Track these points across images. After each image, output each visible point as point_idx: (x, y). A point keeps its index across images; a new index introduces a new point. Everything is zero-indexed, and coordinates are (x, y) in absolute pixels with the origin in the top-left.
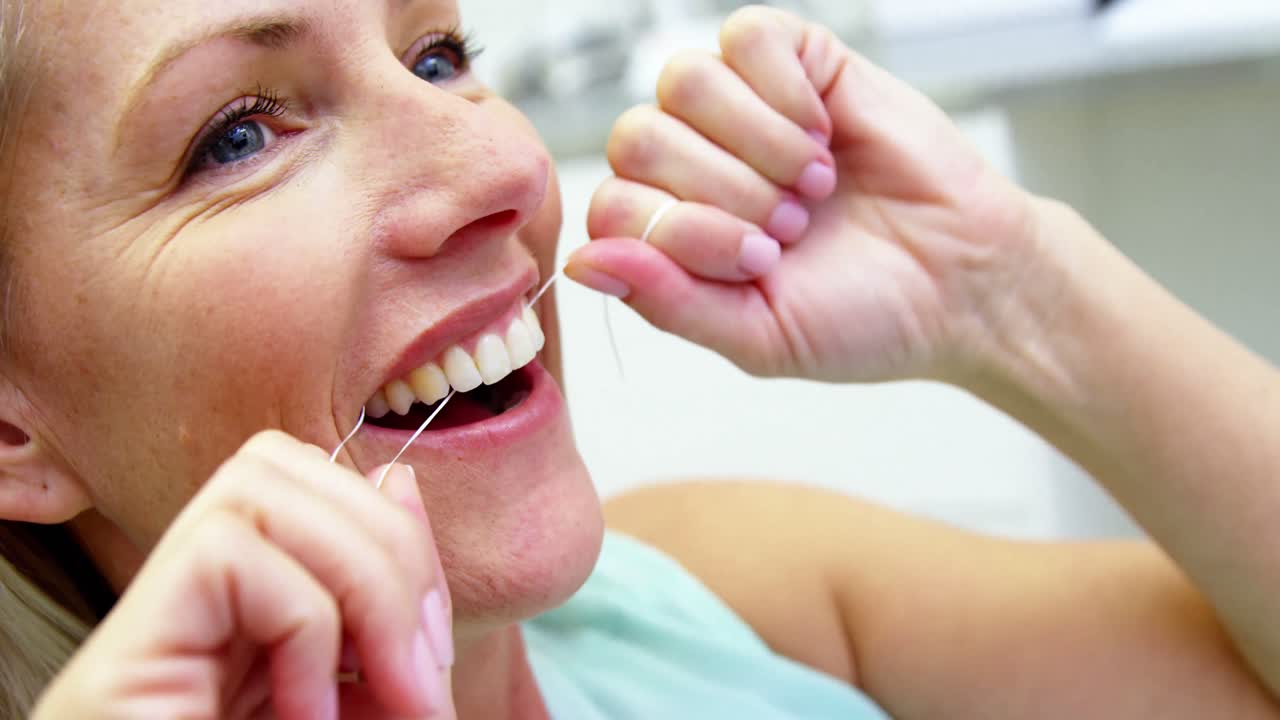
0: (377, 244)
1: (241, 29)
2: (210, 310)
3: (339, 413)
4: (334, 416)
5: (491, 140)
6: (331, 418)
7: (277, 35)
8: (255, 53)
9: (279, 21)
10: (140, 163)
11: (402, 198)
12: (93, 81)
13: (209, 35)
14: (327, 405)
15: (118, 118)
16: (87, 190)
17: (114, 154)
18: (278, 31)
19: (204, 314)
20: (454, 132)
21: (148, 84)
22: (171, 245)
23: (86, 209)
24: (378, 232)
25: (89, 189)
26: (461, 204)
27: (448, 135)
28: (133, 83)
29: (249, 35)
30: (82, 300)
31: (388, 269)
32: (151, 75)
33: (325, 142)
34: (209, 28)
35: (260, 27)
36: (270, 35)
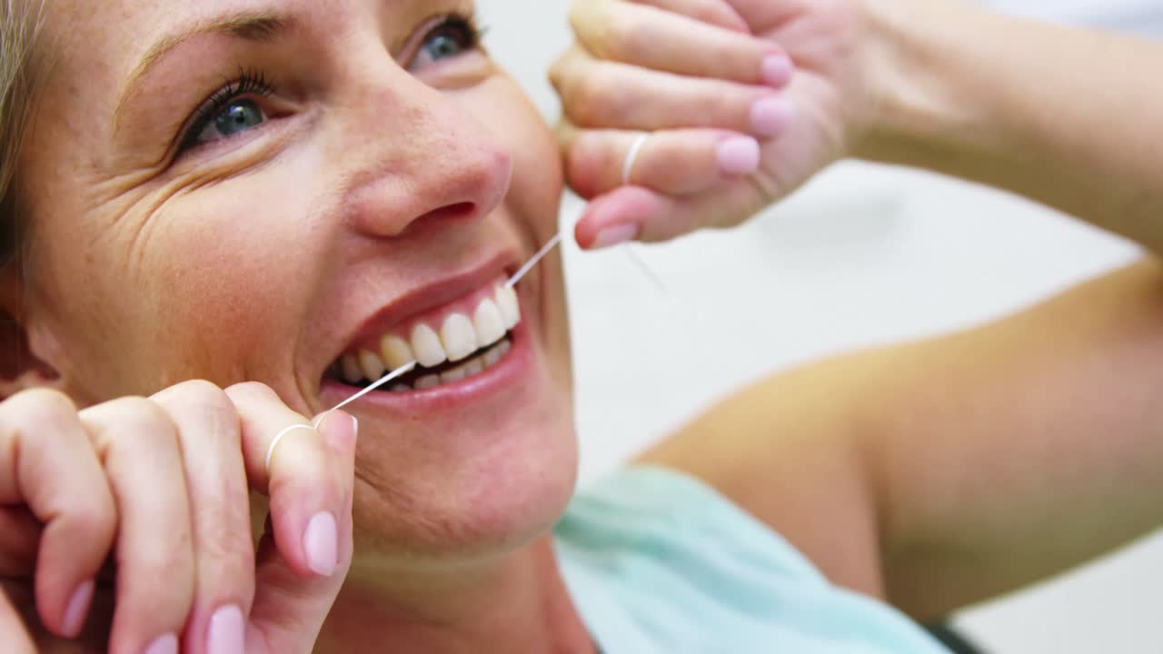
0: (347, 221)
1: (226, 26)
2: (183, 273)
3: (300, 374)
4: (296, 375)
5: (453, 134)
6: (293, 377)
7: (263, 29)
8: (242, 46)
9: (265, 17)
10: (136, 145)
11: (373, 179)
12: (100, 68)
13: (197, 29)
14: (289, 366)
15: (117, 103)
16: (95, 166)
17: (115, 137)
18: (265, 26)
19: (178, 275)
20: (421, 125)
21: (142, 74)
22: (157, 212)
23: (92, 183)
24: (347, 210)
25: (96, 165)
26: (422, 194)
27: (418, 127)
28: (129, 73)
29: (234, 30)
30: (90, 260)
31: (356, 244)
32: (144, 66)
33: (313, 125)
34: (197, 24)
35: (246, 22)
36: (255, 29)
